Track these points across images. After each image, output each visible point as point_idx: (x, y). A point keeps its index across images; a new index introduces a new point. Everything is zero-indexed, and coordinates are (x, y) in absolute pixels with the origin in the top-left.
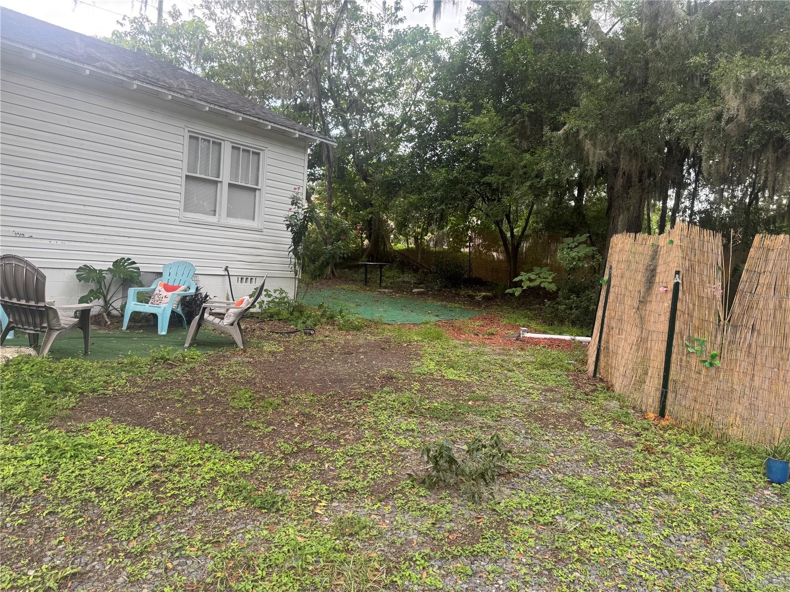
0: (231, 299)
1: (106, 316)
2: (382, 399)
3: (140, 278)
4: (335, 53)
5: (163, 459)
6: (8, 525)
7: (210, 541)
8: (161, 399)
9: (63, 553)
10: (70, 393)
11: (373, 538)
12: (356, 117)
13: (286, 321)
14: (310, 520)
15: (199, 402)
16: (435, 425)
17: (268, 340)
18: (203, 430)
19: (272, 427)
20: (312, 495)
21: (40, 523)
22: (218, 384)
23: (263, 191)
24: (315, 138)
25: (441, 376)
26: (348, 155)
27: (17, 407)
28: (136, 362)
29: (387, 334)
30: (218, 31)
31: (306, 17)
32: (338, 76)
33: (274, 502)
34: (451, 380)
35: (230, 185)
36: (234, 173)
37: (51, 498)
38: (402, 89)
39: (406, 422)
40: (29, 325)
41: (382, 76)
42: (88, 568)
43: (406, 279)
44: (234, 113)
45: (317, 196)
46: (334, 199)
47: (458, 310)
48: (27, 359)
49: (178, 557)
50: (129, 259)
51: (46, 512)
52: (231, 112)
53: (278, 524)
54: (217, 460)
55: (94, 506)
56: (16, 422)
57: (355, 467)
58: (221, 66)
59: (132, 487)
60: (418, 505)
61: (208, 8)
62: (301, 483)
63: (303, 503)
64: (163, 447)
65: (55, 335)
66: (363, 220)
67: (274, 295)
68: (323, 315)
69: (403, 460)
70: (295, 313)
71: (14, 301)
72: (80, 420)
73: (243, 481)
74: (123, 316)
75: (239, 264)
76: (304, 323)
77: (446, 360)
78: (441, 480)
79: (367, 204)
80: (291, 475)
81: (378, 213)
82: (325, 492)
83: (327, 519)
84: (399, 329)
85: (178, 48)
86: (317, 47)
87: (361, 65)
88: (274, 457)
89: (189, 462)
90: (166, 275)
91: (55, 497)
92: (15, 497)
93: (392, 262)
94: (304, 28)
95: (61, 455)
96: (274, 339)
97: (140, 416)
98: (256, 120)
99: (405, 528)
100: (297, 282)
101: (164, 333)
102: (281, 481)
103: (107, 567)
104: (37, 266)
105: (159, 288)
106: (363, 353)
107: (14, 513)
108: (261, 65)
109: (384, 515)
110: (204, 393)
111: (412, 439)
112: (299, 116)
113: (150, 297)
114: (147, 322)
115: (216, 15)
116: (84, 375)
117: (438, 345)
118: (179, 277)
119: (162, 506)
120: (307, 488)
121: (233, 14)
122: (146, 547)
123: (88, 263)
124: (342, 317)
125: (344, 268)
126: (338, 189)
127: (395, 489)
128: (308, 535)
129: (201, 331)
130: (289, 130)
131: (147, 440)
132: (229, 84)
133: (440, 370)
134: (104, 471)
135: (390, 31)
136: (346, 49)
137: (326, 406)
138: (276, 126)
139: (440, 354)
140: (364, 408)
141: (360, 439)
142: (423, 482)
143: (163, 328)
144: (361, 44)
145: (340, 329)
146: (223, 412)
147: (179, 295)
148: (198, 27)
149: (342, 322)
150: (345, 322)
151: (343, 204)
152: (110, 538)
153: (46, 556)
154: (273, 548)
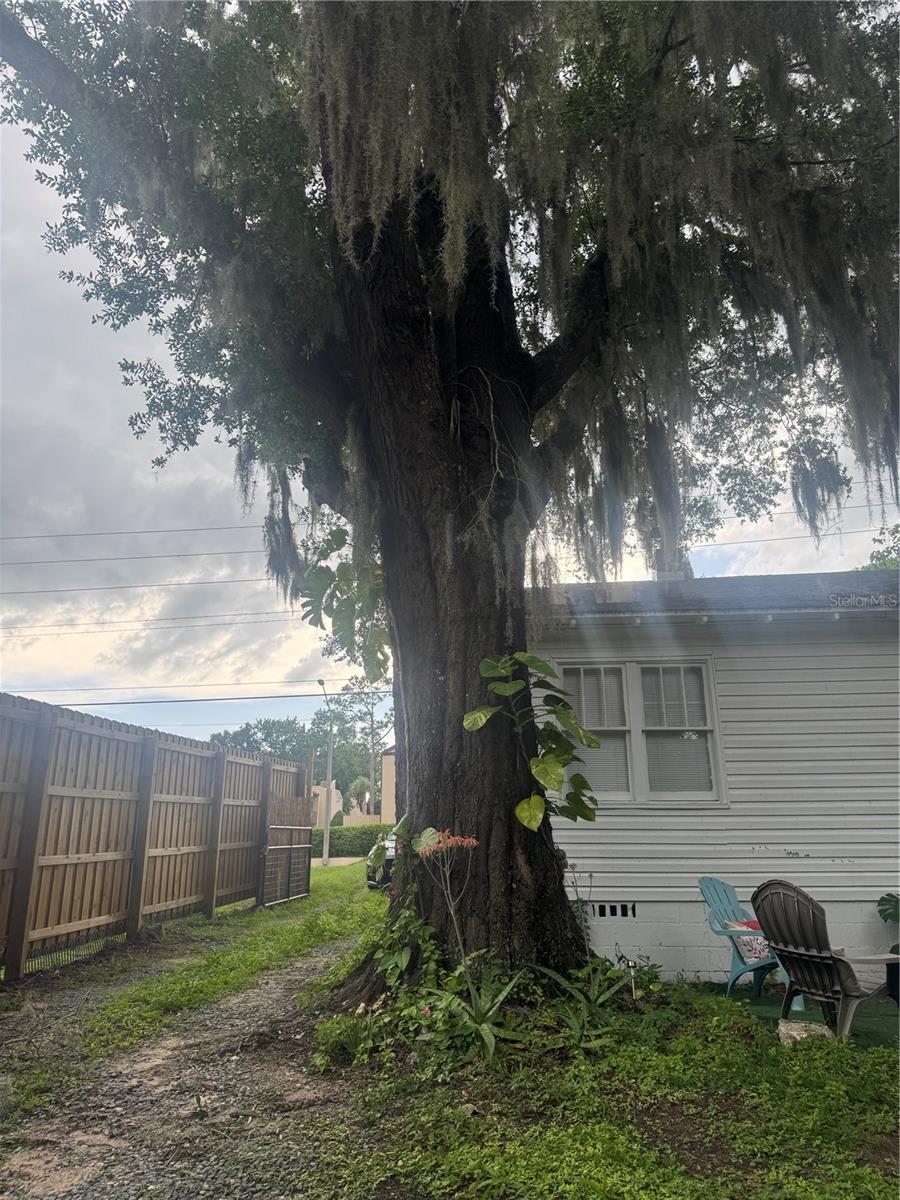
27: (809, 1118)
56: (809, 1142)
65: (854, 1005)
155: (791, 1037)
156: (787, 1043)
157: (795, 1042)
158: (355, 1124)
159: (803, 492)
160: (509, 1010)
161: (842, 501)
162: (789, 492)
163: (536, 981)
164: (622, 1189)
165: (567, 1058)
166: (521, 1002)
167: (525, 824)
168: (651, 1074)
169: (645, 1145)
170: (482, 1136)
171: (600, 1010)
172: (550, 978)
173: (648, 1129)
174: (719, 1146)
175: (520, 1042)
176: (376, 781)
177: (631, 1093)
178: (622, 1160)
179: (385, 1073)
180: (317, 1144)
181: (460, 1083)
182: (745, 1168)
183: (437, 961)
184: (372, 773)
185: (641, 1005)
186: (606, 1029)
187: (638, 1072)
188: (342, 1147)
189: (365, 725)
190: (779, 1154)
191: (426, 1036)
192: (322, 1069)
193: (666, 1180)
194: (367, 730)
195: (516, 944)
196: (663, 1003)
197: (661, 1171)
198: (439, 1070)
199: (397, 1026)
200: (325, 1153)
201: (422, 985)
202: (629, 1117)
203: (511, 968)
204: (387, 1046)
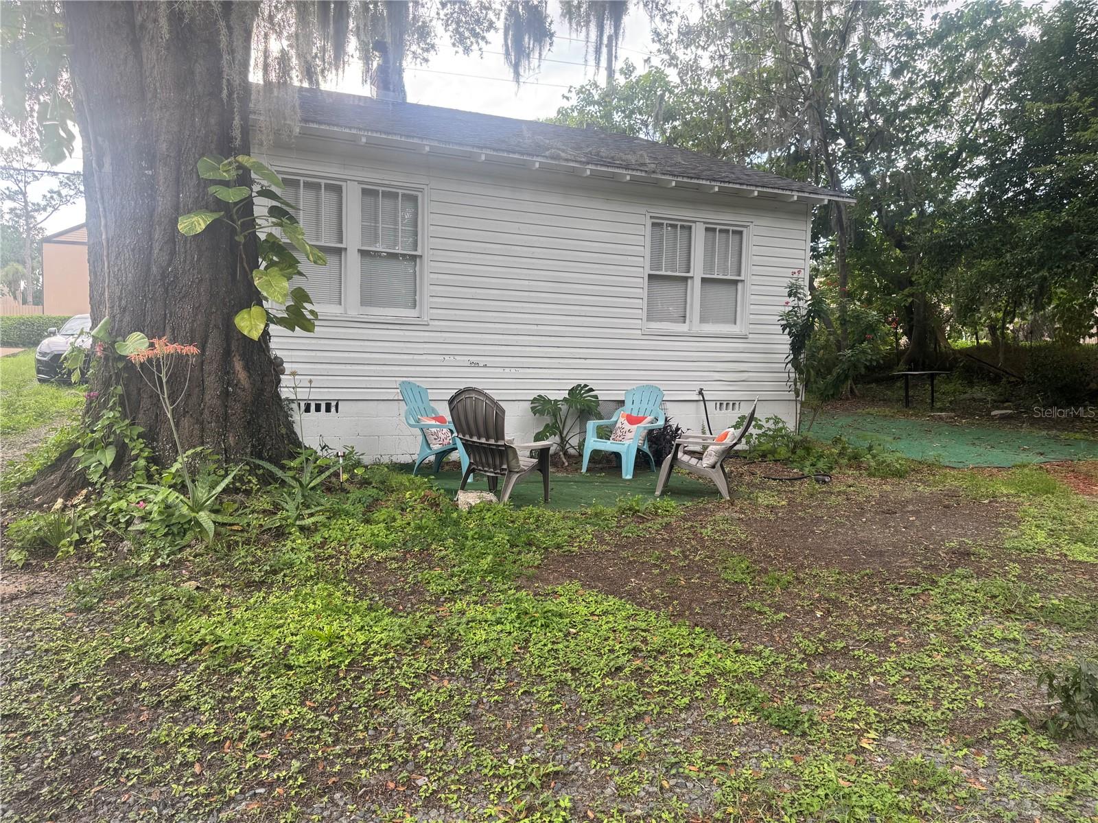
0: (708, 432)
1: (562, 456)
2: (954, 587)
3: (599, 409)
4: (846, 70)
5: (645, 641)
6: (485, 700)
7: (714, 761)
8: (635, 562)
9: (542, 744)
10: (534, 549)
11: (961, 802)
12: (882, 155)
13: (785, 462)
14: (854, 756)
15: (682, 569)
16: (1058, 635)
17: (763, 489)
18: (690, 608)
19: (783, 614)
20: (853, 720)
21: (516, 703)
22: (703, 547)
23: (748, 283)
24: (822, 197)
25: (1061, 555)
26: (871, 213)
27: (483, 561)
28: (601, 513)
29: (951, 483)
30: (681, 78)
31: (800, 29)
32: (851, 104)
33: (797, 722)
34: (1080, 562)
35: (704, 280)
36: (709, 264)
37: (525, 675)
38: (956, 100)
39: (1001, 627)
40: (489, 467)
41: (922, 87)
42: (571, 769)
43: (978, 395)
44: (708, 183)
45: (822, 280)
46: (850, 281)
47: (1082, 445)
48: (488, 506)
49: (674, 775)
50: (586, 386)
51: (521, 691)
52: (704, 182)
53: (806, 753)
54: (713, 652)
55: (570, 691)
56: (483, 578)
57: (918, 688)
58: (685, 123)
59: (611, 673)
60: (1038, 762)
61: (668, 52)
62: (835, 699)
63: (841, 729)
64: (643, 625)
65: (515, 478)
66: (898, 308)
67: (766, 425)
68: (841, 454)
69: (1001, 687)
70: (798, 451)
71: (475, 439)
72: (546, 581)
73: (750, 685)
74: (581, 455)
75: (718, 386)
76: (813, 465)
77: (1069, 527)
78: (1079, 728)
79: (903, 283)
80: (818, 685)
81: (923, 294)
82: (873, 718)
83: (880, 759)
84: (973, 477)
85: (632, 112)
86: (819, 68)
87: (886, 79)
88: (791, 657)
89: (677, 649)
90: (628, 404)
91: (529, 673)
92: (488, 667)
93: (950, 369)
94: (798, 46)
95: (532, 622)
96: (770, 488)
97: (613, 582)
98: (738, 186)
99: (1017, 796)
100: (799, 406)
101: (629, 477)
102: (805, 693)
103: (592, 772)
104: (496, 398)
105: (621, 420)
106: (913, 513)
107: (489, 687)
108: (738, 111)
109: (977, 770)
110: (686, 557)
111: (1014, 655)
112: (795, 171)
113: (611, 432)
114: (608, 463)
115: (677, 59)
116: (546, 527)
117: (1049, 504)
118: (644, 405)
119: (649, 704)
120: (845, 708)
121: (700, 52)
122: (634, 755)
123: (542, 393)
124: (874, 457)
125: (869, 383)
126: (854, 265)
127: (992, 730)
128: (853, 778)
129: (673, 475)
130: (784, 192)
131: (624, 614)
132: (697, 145)
133: (1057, 546)
134: (578, 648)
135: (934, 18)
136: (863, 60)
137: (862, 590)
138: (765, 190)
139: (1054, 518)
140: (924, 598)
141: (923, 646)
142: (1044, 727)
143: (628, 472)
144: (888, 48)
145: (870, 475)
146: (713, 586)
147: (645, 428)
148: (657, 78)
149: (873, 464)
150: (878, 465)
151: (863, 287)
152: (592, 735)
153: (525, 744)
154: (803, 787)
155: (468, 503)
156: (464, 508)
157: (471, 507)
158: (70, 611)
159: (513, 35)
160: (226, 499)
161: (544, 53)
162: (501, 32)
163: (250, 472)
164: (342, 633)
165: (283, 534)
166: (237, 491)
167: (246, 333)
168: (359, 540)
169: (357, 597)
170: (208, 606)
171: (312, 492)
172: (263, 468)
173: (359, 583)
174: (417, 589)
175: (238, 524)
176: (33, 269)
177: (343, 557)
178: (340, 611)
179: (96, 562)
180: (29, 634)
181: (180, 564)
182: (437, 602)
183: (147, 459)
184: (29, 261)
185: (346, 485)
186: (319, 508)
187: (347, 540)
188: (59, 633)
189: (17, 206)
190: (462, 590)
191: (138, 526)
192: (20, 564)
193: (378, 620)
194: (18, 212)
195: (231, 440)
196: (365, 483)
197: (373, 614)
198: (157, 554)
199: (104, 518)
200: (41, 641)
201: (130, 480)
202: (342, 577)
203: (226, 461)
204: (95, 537)
